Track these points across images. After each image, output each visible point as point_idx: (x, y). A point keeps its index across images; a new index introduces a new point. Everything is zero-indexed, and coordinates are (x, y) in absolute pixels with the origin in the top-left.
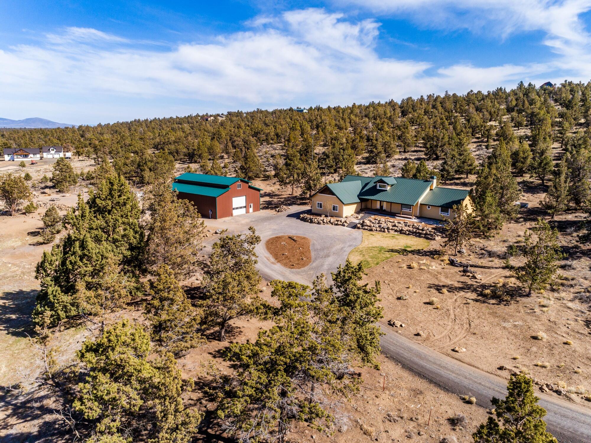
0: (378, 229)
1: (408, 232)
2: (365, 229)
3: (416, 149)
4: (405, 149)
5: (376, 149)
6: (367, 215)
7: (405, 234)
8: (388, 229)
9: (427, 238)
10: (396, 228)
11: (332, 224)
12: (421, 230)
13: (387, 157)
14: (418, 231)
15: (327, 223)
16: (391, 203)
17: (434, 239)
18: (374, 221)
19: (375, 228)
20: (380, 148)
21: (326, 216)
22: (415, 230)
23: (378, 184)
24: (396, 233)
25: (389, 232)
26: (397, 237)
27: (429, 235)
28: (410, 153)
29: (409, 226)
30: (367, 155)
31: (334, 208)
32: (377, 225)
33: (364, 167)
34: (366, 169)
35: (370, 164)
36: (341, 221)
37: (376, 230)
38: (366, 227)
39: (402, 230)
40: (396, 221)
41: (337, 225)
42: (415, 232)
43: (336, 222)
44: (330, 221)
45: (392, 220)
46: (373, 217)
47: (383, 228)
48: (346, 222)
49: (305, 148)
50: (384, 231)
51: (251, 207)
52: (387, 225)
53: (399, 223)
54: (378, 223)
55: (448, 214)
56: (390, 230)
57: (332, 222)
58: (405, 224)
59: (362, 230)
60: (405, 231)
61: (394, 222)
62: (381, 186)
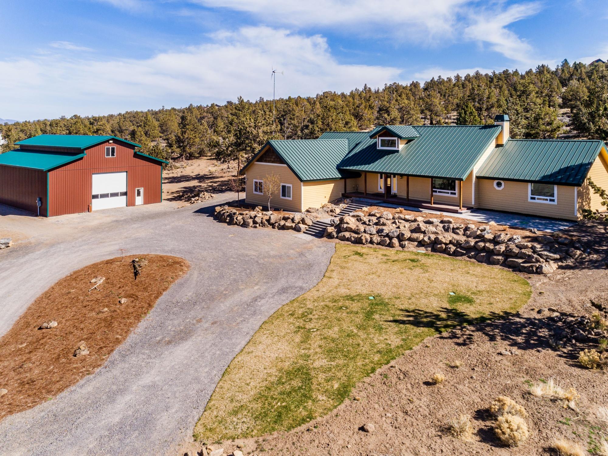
0: (376, 239)
1: (453, 248)
2: (344, 239)
6: (354, 205)
7: (445, 251)
8: (401, 238)
9: (516, 268)
10: (421, 236)
11: (273, 227)
12: (490, 241)
14: (482, 244)
15: (262, 224)
16: (408, 176)
17: (539, 271)
18: (366, 219)
19: (368, 236)
21: (265, 209)
22: (472, 242)
23: (379, 140)
24: (422, 250)
25: (403, 246)
26: (423, 260)
27: (517, 256)
29: (454, 231)
31: (285, 191)
32: (374, 230)
36: (293, 220)
37: (371, 242)
38: (347, 234)
39: (437, 241)
40: (420, 219)
41: (283, 228)
42: (475, 248)
43: (282, 223)
44: (268, 221)
45: (410, 215)
46: (365, 209)
47: (387, 235)
48: (303, 221)
50: (391, 245)
51: (139, 194)
52: (398, 227)
53: (429, 222)
54: (376, 224)
55: (553, 200)
56: (406, 243)
57: (272, 221)
58: (444, 227)
59: (337, 240)
60: (446, 244)
61: (415, 221)
62: (384, 143)
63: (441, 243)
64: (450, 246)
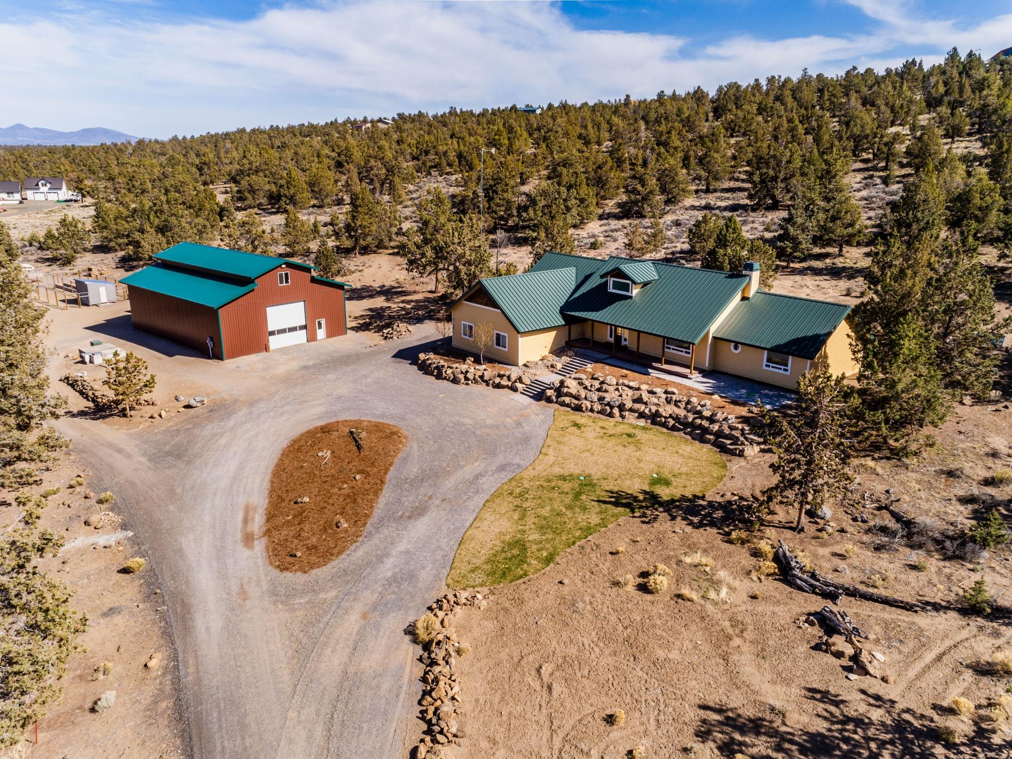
0: (597, 407)
1: (671, 422)
2: (563, 404)
3: (732, 184)
4: (708, 185)
5: (643, 186)
6: (578, 360)
7: (664, 425)
8: (621, 407)
9: (723, 449)
10: (642, 407)
11: (487, 383)
12: (707, 419)
13: (668, 202)
14: (698, 421)
15: (475, 381)
16: (639, 332)
17: (741, 454)
18: (587, 383)
19: (588, 404)
20: (653, 182)
21: (477, 361)
22: (691, 417)
23: (611, 280)
24: (642, 423)
25: (623, 417)
26: (640, 434)
27: (727, 437)
28: (719, 194)
29: (676, 403)
30: (624, 198)
31: (499, 340)
32: (595, 396)
33: (614, 224)
34: (616, 230)
35: (628, 218)
36: (509, 378)
37: (592, 410)
38: (567, 400)
39: (657, 414)
40: (644, 387)
41: (498, 386)
42: (692, 425)
43: (497, 380)
44: (482, 377)
45: (634, 379)
46: (590, 367)
47: (608, 404)
48: (520, 379)
49: (491, 182)
50: (611, 415)
51: (320, 327)
52: (621, 396)
53: (651, 392)
54: (599, 390)
55: (786, 370)
56: (627, 413)
57: (486, 378)
58: (666, 399)
59: (557, 406)
60: (665, 418)
61: (639, 389)
62: (617, 286)
63: (661, 416)
64: (670, 420)
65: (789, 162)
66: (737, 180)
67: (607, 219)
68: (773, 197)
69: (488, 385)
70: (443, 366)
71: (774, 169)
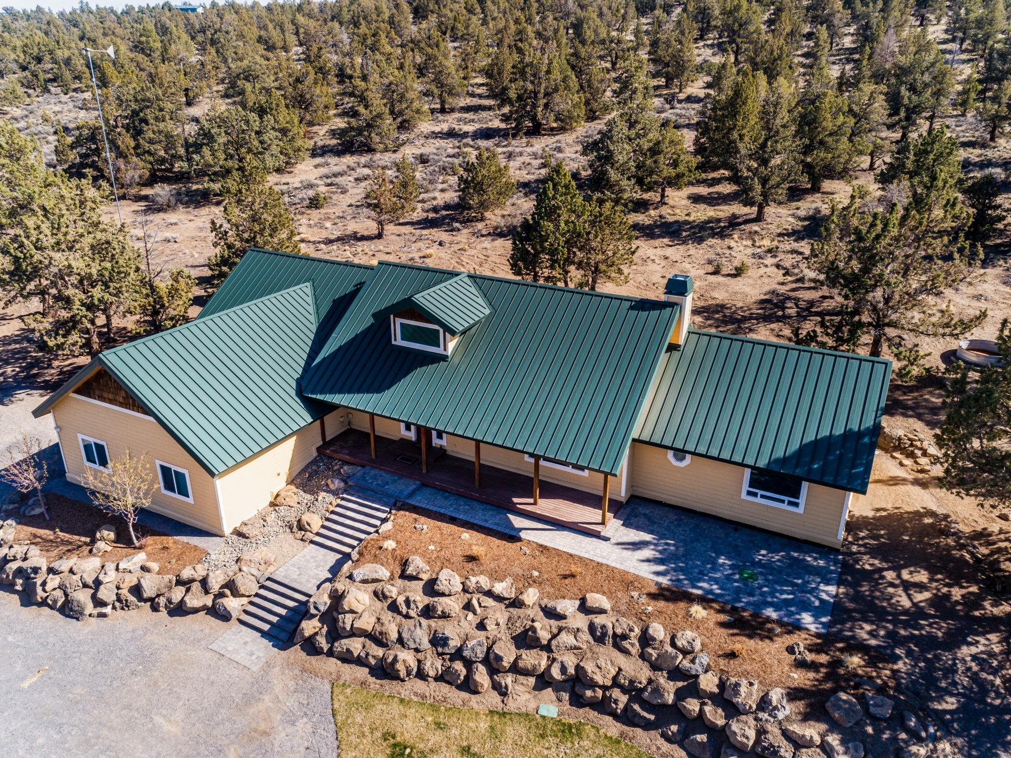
0: (434, 665)
1: (621, 700)
2: (347, 658)
3: (469, 101)
4: (443, 103)
5: (366, 107)
6: (353, 503)
7: (604, 705)
8: (492, 663)
10: (542, 661)
11: (152, 605)
12: (713, 699)
13: (401, 128)
14: (693, 705)
15: (122, 603)
16: (476, 442)
18: (396, 593)
19: (411, 658)
20: (378, 103)
22: (667, 688)
23: (397, 323)
24: (551, 708)
25: (503, 692)
28: (457, 115)
30: (340, 123)
31: (170, 480)
32: (423, 638)
35: (352, 153)
36: (204, 584)
37: (421, 675)
38: (356, 645)
40: (531, 597)
41: (179, 610)
43: (177, 594)
44: (137, 590)
45: (504, 578)
46: (389, 534)
47: (459, 654)
48: (231, 586)
50: (471, 687)
52: (481, 626)
53: (551, 613)
54: (428, 612)
55: (796, 505)
56: (508, 680)
57: (148, 592)
58: (592, 628)
59: (333, 664)
60: (605, 688)
61: (516, 603)
62: (409, 333)
63: (593, 685)
64: (616, 693)
65: (548, 72)
66: (473, 95)
67: (322, 155)
68: (534, 119)
69: (155, 608)
70: (36, 570)
71: (532, 82)
